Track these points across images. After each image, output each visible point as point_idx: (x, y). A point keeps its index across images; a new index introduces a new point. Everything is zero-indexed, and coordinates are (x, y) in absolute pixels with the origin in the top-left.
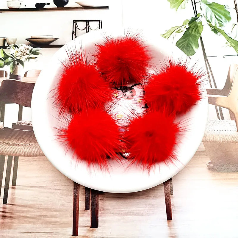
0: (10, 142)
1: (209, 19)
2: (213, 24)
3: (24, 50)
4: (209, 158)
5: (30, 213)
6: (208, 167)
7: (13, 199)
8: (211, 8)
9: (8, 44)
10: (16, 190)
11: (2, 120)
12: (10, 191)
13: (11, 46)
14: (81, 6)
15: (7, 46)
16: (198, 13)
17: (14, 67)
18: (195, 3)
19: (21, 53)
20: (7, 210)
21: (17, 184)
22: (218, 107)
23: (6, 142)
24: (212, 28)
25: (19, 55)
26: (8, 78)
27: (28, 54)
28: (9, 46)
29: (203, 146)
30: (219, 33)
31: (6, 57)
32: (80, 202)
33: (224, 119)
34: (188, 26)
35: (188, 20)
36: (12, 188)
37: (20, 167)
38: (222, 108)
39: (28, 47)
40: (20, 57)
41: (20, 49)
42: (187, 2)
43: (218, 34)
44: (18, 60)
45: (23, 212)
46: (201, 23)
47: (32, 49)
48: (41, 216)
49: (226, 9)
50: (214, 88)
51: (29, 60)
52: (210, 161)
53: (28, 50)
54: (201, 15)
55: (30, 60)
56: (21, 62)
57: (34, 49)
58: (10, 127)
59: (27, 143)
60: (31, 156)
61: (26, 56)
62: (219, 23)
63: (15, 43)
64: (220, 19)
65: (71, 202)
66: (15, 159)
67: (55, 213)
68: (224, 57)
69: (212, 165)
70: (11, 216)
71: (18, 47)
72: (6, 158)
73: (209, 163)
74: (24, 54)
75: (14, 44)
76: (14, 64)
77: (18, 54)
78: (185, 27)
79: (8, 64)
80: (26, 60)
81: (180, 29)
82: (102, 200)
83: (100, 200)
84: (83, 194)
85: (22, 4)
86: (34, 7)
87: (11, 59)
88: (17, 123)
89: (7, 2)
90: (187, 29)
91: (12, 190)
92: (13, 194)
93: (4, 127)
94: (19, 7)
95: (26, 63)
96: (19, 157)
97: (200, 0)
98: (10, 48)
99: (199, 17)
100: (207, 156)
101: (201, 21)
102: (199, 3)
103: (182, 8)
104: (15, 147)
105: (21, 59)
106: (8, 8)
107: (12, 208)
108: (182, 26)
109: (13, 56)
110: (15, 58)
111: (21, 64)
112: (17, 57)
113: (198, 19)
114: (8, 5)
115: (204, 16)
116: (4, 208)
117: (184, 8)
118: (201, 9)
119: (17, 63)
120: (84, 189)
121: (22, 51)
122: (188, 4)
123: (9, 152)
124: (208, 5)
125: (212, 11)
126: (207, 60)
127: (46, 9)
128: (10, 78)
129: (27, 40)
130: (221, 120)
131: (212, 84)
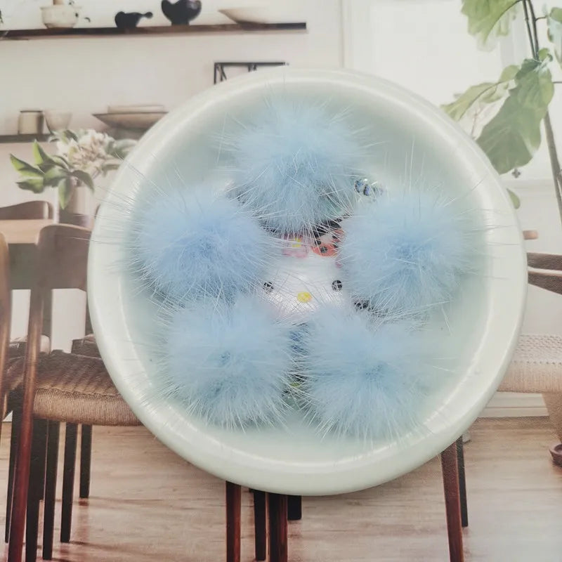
0: (70, 388)
3: (93, 146)
4: (556, 436)
6: (552, 458)
7: (83, 531)
9: (49, 127)
10: (90, 507)
11: (47, 332)
12: (76, 510)
13: (59, 133)
14: (234, 23)
15: (47, 136)
16: (541, 46)
17: (69, 192)
18: (535, 20)
19: (84, 153)
20: (71, 558)
21: (90, 494)
23: (59, 387)
25: (80, 157)
26: (55, 221)
27: (103, 158)
28: (52, 134)
29: (544, 404)
31: (48, 164)
32: (242, 540)
34: (513, 85)
35: (514, 67)
36: (82, 504)
37: (96, 452)
39: (100, 136)
40: (82, 166)
41: (81, 141)
42: (514, 18)
44: (78, 173)
46: (548, 75)
47: (111, 144)
51: (105, 174)
52: (559, 443)
53: (102, 147)
54: (548, 55)
55: (109, 172)
56: (85, 178)
57: (118, 144)
58: (67, 349)
60: (121, 424)
61: (98, 163)
63: (67, 125)
65: (222, 540)
66: (82, 432)
71: (77, 136)
72: (63, 429)
73: (558, 448)
74: (93, 156)
75: (64, 130)
76: (68, 184)
77: (78, 156)
78: (506, 88)
79: (53, 182)
80: (99, 172)
81: (494, 92)
82: (296, 536)
83: (292, 536)
84: (250, 522)
85: (80, 16)
86: (113, 25)
87: (60, 170)
88: (85, 340)
89: (42, 9)
90: (512, 91)
91: (80, 508)
92: (83, 518)
93: (52, 350)
94: (74, 24)
95: (98, 181)
96: (94, 428)
97: (549, 12)
98: (56, 140)
99: (543, 61)
100: (551, 431)
101: (549, 71)
102: (546, 20)
103: (499, 33)
104: (83, 401)
105: (86, 171)
106: (45, 27)
107: (81, 552)
108: (499, 83)
109: (65, 163)
110: (71, 167)
111: (85, 183)
112: (74, 163)
113: (540, 64)
114: (43, 18)
115: (557, 57)
116: (63, 552)
117: (506, 34)
118: (551, 38)
119: (75, 180)
120: (253, 509)
121: (85, 147)
122: (516, 22)
123: (69, 415)
126: (561, 181)
127: (144, 31)
128: (60, 222)
129: (98, 118)
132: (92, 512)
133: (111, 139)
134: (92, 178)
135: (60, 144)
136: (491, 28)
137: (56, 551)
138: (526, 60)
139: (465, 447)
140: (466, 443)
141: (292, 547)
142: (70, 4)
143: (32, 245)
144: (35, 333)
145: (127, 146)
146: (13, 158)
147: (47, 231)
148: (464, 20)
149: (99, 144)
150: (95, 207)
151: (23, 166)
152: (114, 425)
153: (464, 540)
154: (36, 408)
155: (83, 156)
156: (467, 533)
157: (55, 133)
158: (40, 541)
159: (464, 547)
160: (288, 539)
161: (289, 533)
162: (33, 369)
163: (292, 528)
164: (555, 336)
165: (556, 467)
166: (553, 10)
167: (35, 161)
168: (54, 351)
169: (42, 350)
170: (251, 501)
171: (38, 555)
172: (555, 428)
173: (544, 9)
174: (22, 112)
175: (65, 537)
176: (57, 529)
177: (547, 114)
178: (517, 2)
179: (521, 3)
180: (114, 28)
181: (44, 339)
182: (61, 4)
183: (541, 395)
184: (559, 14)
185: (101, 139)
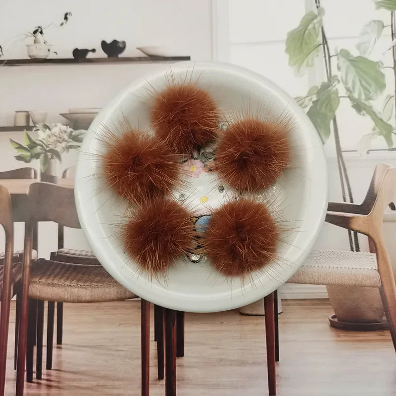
0: (50, 281)
1: (350, 85)
2: (356, 95)
3: (60, 133)
4: (333, 310)
5: (83, 382)
6: (330, 323)
7: (59, 363)
8: (355, 66)
9: (34, 123)
10: (63, 349)
11: (35, 247)
12: (55, 352)
13: (39, 126)
14: (146, 56)
15: (32, 127)
16: (333, 74)
17: (46, 163)
18: (330, 57)
19: (55, 138)
20: (53, 378)
21: (63, 343)
22: (352, 232)
23: (43, 280)
24: (353, 102)
25: (53, 141)
26: (38, 180)
27: (66, 141)
28: (35, 126)
29: (326, 291)
30: (364, 112)
31: (33, 145)
32: (150, 368)
33: (359, 251)
34: (315, 98)
35: (316, 87)
36: (58, 348)
37: (66, 318)
38: (358, 233)
39: (64, 128)
40: (54, 146)
41: (53, 131)
42: (317, 55)
43: (362, 113)
44: (52, 151)
45: (75, 380)
46: (337, 92)
47: (71, 132)
48: (98, 386)
49: (379, 68)
50: (348, 202)
51: (68, 151)
52: (334, 314)
53: (66, 134)
54: (337, 79)
55: (70, 150)
56: (56, 154)
57: (75, 133)
58: (48, 258)
59: (74, 283)
60: (80, 302)
61: (64, 144)
62: (365, 93)
63: (44, 121)
64: (368, 87)
65: (139, 368)
66: (57, 306)
67: (116, 383)
68: (368, 153)
69: (336, 320)
70: (58, 386)
71: (51, 127)
72: (46, 304)
73: (334, 317)
74: (61, 140)
75: (43, 123)
76: (46, 157)
77: (51, 140)
78: (311, 100)
79: (37, 156)
80: (64, 151)
81: (304, 102)
82: (181, 366)
83: (178, 366)
84: (155, 358)
85: (51, 50)
86: (71, 57)
87: (41, 149)
88: (58, 252)
89: (27, 46)
90: (314, 102)
91: (57, 350)
92: (59, 356)
94: (48, 56)
95: (64, 155)
96: (65, 304)
97: (339, 52)
98: (38, 130)
99: (333, 83)
100: (331, 307)
101: (337, 90)
102: (336, 57)
103: (308, 65)
104: (57, 288)
105: (56, 149)
106: (29, 58)
107: (58, 375)
108: (307, 97)
109: (43, 144)
110: (47, 147)
111: (56, 157)
112: (49, 145)
113: (332, 85)
114: (28, 52)
115: (343, 81)
116: (48, 375)
117: (312, 66)
118: (339, 68)
119: (50, 155)
120: (157, 350)
121: (56, 134)
122: (318, 58)
123: (50, 296)
124: (351, 61)
125: (356, 72)
126: (342, 157)
127: (91, 61)
128: (41, 181)
129: (63, 116)
130: (355, 251)
131: (346, 197)
132: (64, 352)
133: (72, 130)
134: (60, 153)
135: (40, 132)
136: (304, 61)
137: (44, 374)
138: (323, 83)
139: (279, 316)
140: (279, 314)
141: (178, 372)
142: (45, 43)
143: (25, 195)
144: (29, 248)
145: (81, 134)
146: (12, 141)
147: (34, 186)
148: (286, 57)
149: (64, 133)
150: (63, 172)
151: (18, 146)
152: (77, 302)
153: (276, 368)
154: (30, 293)
156: (278, 365)
157: (37, 125)
158: (35, 369)
159: (277, 373)
160: (177, 367)
161: (177, 364)
162: (28, 270)
163: (179, 361)
164: (334, 251)
165: (332, 328)
166: (341, 50)
167: (25, 143)
168: (40, 259)
169: (33, 258)
170: (156, 346)
171: (33, 377)
172: (331, 305)
173: (336, 50)
174: (16, 112)
175: (49, 367)
176: (44, 362)
177: (335, 117)
178: (319, 45)
179: (322, 46)
180: (72, 59)
181: (34, 252)
182: (39, 43)
183: (325, 286)
184: (345, 54)
185: (65, 130)
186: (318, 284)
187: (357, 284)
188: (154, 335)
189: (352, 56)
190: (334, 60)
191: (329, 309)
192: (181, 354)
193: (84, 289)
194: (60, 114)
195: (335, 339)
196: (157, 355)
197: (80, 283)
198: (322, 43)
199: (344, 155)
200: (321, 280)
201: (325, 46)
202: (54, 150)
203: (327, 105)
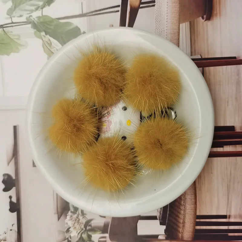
0: (181, 225)
1: (33, 8)
2: (41, 3)
3: (73, 220)
4: (198, 19)
6: (207, 21)
7: (240, 217)
8: (20, 4)
10: (231, 214)
11: (156, 237)
12: (232, 220)
13: (67, 236)
14: (14, 158)
15: (68, 241)
16: (25, 20)
17: (94, 230)
18: (13, 23)
19: (76, 224)
21: (225, 214)
22: (141, 6)
23: (181, 230)
24: (46, 6)
25: (78, 225)
26: (107, 235)
27: (78, 215)
28: (68, 239)
29: (184, 24)
34: (43, 34)
35: (35, 32)
36: (229, 218)
37: (208, 213)
38: (142, 2)
39: (68, 217)
40: (82, 224)
41: (71, 225)
42: (12, 32)
44: (85, 226)
46: (39, 18)
47: (72, 212)
50: (119, 9)
51: (85, 214)
52: (201, 18)
53: (73, 216)
54: (29, 17)
56: (88, 223)
57: (72, 209)
58: (164, 227)
59: (182, 208)
60: (196, 203)
61: (81, 217)
63: (64, 232)
66: (199, 219)
69: (205, 16)
71: (68, 227)
72: (198, 227)
73: (203, 18)
74: (77, 220)
75: (66, 233)
76: (90, 230)
77: (77, 227)
78: (45, 37)
79: (89, 237)
80: (85, 217)
81: (47, 42)
82: (241, 128)
84: (236, 147)
85: (11, 229)
86: (15, 213)
87: (84, 234)
88: (160, 220)
90: (46, 34)
91: (231, 218)
92: (235, 217)
93: (165, 234)
94: (15, 231)
95: (89, 217)
96: (198, 214)
97: (9, 16)
98: (70, 236)
99: (32, 20)
100: (195, 20)
101: (36, 18)
102: (13, 18)
103: (18, 39)
104: (186, 220)
105: (84, 223)
108: (42, 39)
109: (81, 232)
110: (82, 229)
111: (90, 222)
113: (33, 21)
115: (31, 13)
117: (19, 36)
118: (21, 16)
119: (88, 227)
120: (230, 146)
121: (73, 223)
122: (14, 31)
123: (192, 225)
124: (15, 8)
125: (24, 3)
126: (87, 13)
127: (18, 199)
128: (108, 233)
129: (60, 218)
130: (155, 3)
131: (116, 10)
132: (233, 213)
133: (69, 212)
134: (87, 220)
135: (72, 235)
136: (16, 42)
138: (32, 27)
139: (203, 57)
140: (201, 57)
142: (6, 233)
147: (111, 239)
148: (13, 56)
149: (72, 217)
150: (101, 218)
152: (196, 205)
154: (190, 239)
155: (78, 224)
156: (239, 57)
157: (67, 237)
161: (240, 131)
163: (238, 130)
164: (155, 18)
165: (211, 19)
166: (8, 14)
168: (165, 233)
169: (164, 238)
170: (227, 147)
173: (7, 18)
176: (240, 228)
177: (57, 19)
178: (4, 31)
179: (4, 29)
180: (17, 213)
181: (160, 237)
182: (6, 237)
183: (181, 25)
184: (10, 12)
185: (70, 216)
186: (179, 30)
187: (179, 2)
188: (219, 148)
189: (12, 7)
190: (15, 20)
191: (197, 21)
192: (232, 128)
193: (187, 200)
194: (58, 221)
195: (218, 16)
196: (234, 146)
197: (182, 202)
198: (2, 29)
199: (85, 12)
200: (177, 27)
201: (4, 26)
202: (84, 225)
203: (48, 24)
